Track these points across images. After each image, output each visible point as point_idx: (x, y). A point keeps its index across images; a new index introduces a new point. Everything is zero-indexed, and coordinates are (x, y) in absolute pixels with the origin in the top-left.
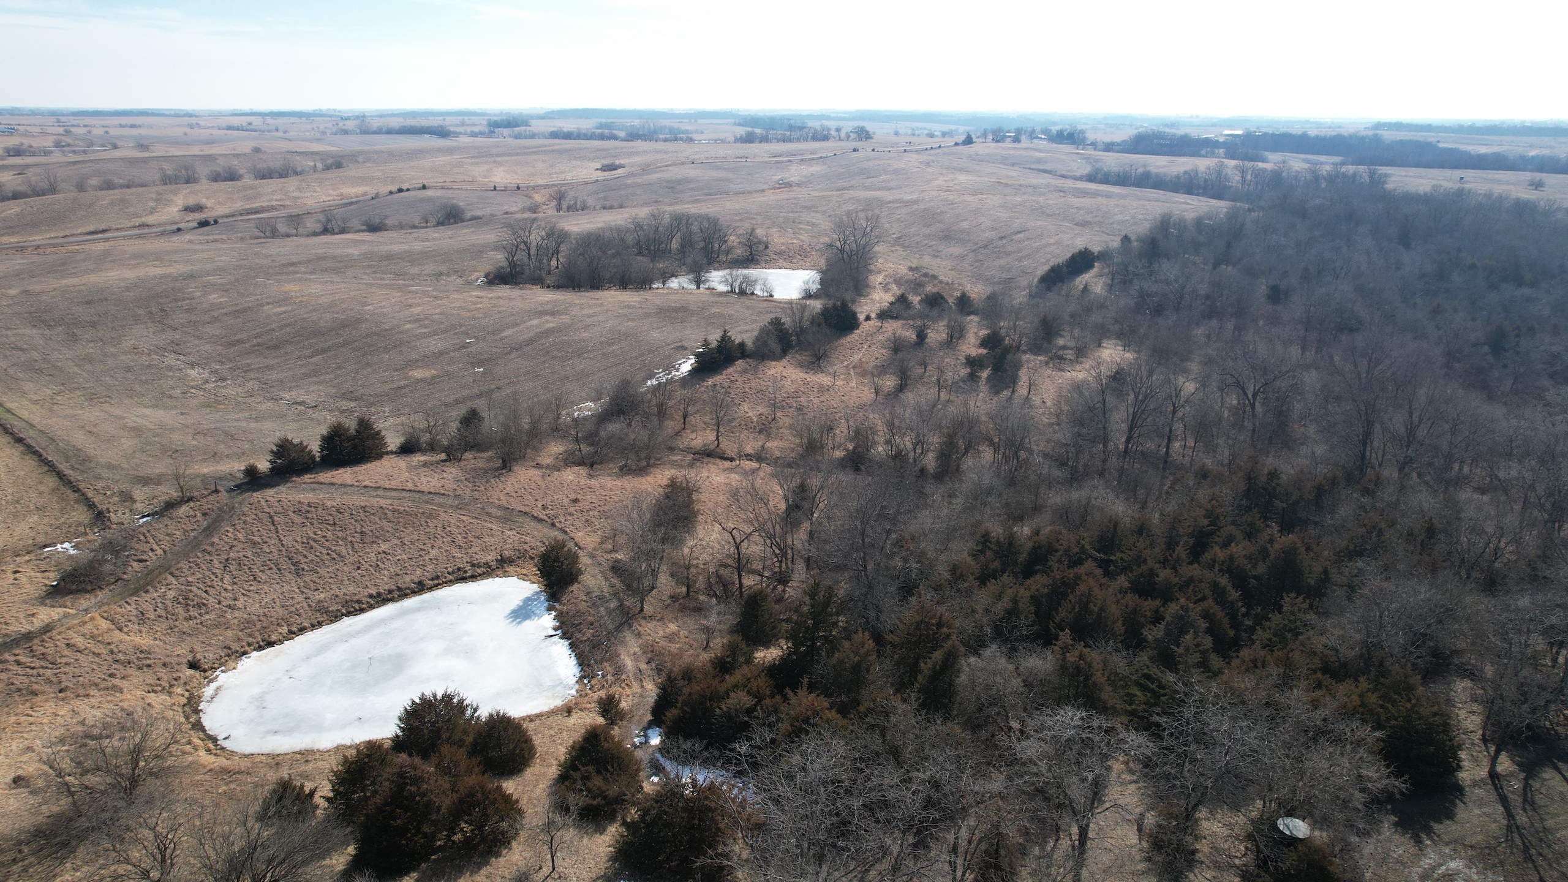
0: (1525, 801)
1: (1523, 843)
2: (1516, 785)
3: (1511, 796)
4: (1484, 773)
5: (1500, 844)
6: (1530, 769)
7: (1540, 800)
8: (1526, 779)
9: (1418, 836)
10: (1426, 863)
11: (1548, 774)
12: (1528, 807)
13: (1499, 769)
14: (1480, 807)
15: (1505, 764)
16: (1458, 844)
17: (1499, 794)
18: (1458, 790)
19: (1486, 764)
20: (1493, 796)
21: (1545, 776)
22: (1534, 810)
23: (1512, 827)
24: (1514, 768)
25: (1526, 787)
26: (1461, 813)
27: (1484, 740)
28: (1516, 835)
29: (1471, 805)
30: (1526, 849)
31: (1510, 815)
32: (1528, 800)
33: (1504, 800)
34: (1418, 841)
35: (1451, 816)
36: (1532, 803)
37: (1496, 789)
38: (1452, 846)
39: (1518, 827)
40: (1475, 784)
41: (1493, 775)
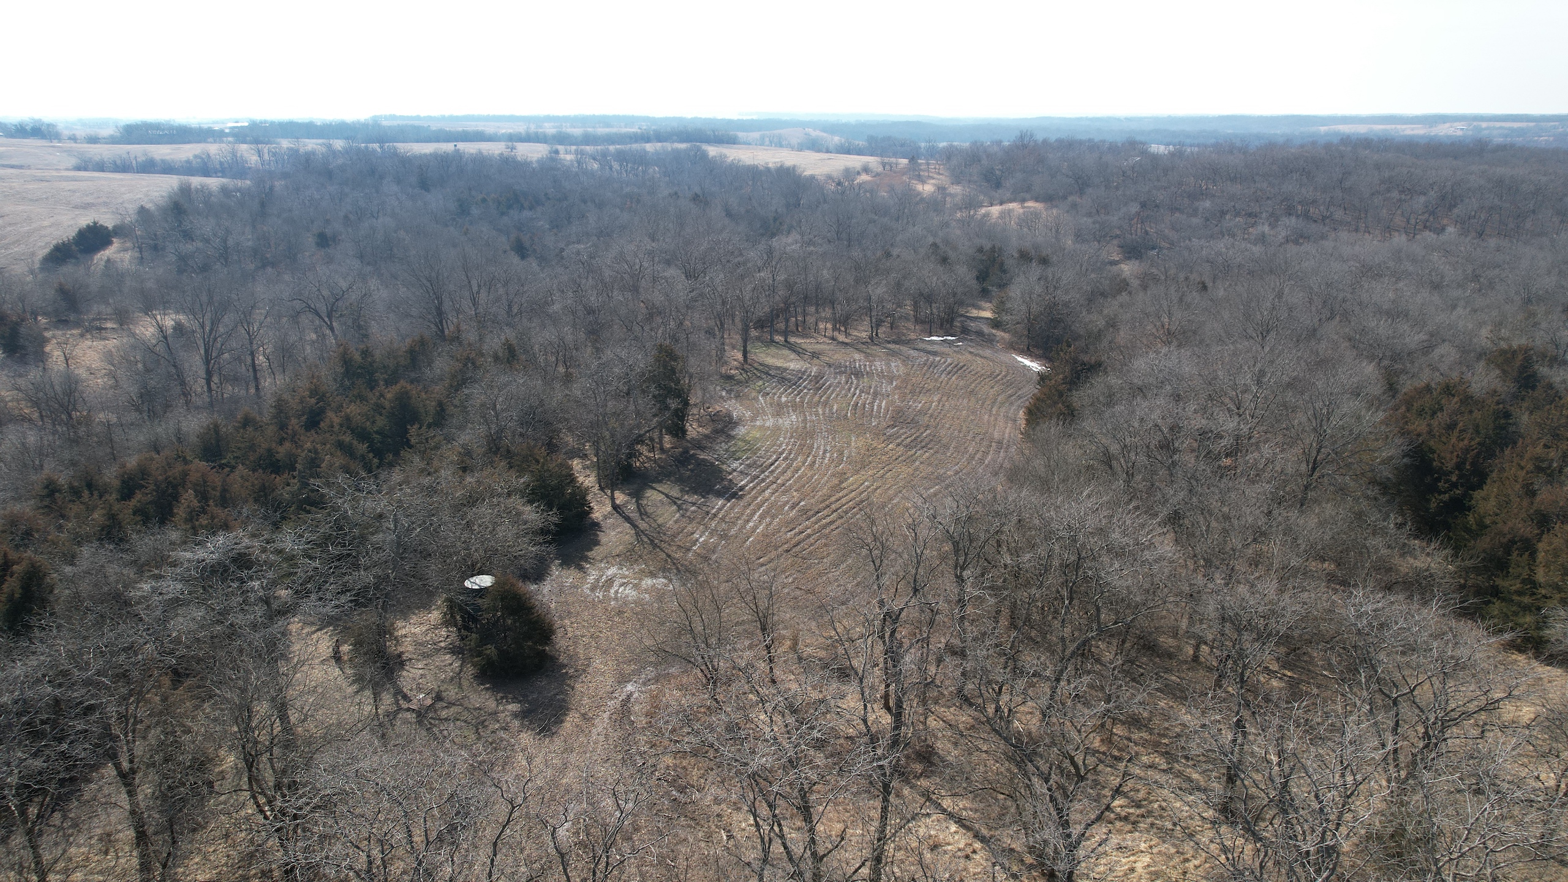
0: (641, 514)
1: (649, 539)
2: (632, 507)
3: (631, 515)
4: (609, 508)
5: (635, 546)
6: (637, 495)
7: (650, 510)
8: (637, 501)
9: (579, 565)
10: (591, 579)
11: (649, 493)
12: (644, 517)
13: (618, 502)
14: (614, 530)
15: (620, 498)
16: (609, 558)
17: (623, 517)
18: (596, 525)
19: (608, 502)
20: (621, 520)
21: (647, 495)
22: (649, 517)
23: (639, 533)
24: (627, 498)
25: (639, 506)
26: (603, 538)
27: (602, 489)
28: (643, 537)
29: (608, 531)
30: (652, 541)
31: (634, 526)
32: (642, 512)
33: (628, 519)
34: (581, 568)
35: (597, 543)
36: (646, 514)
37: (621, 515)
38: (605, 561)
39: (642, 531)
40: (605, 517)
41: (615, 507)
